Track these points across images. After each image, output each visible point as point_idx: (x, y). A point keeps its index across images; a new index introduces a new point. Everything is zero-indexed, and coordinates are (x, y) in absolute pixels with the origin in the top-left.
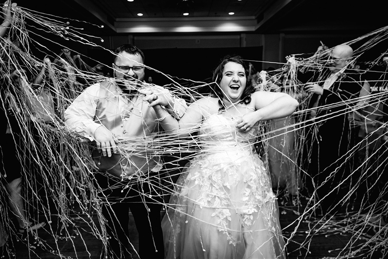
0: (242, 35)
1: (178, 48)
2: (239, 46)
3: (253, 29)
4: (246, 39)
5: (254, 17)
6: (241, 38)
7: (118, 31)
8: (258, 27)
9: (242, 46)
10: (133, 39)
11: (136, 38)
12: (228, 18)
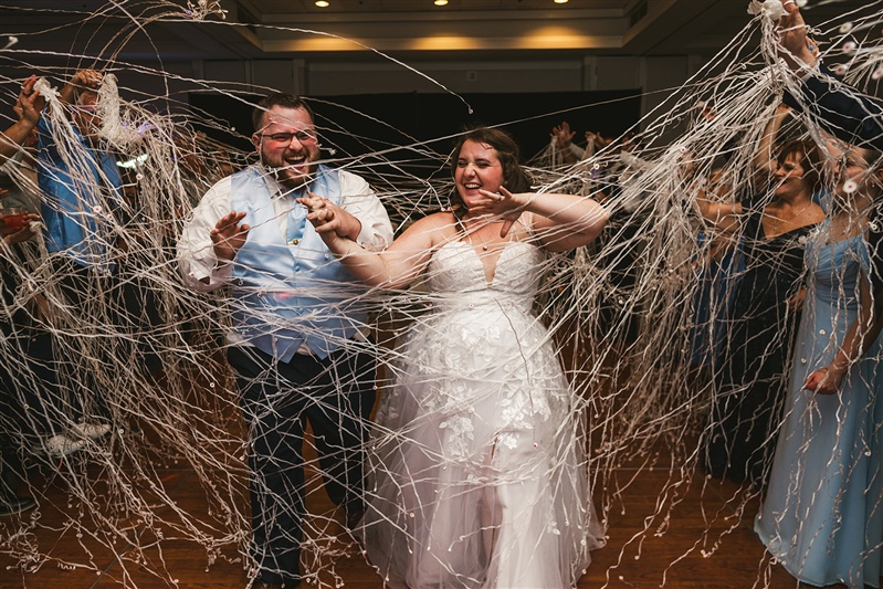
0: (588, 60)
1: (419, 92)
2: (578, 89)
3: (617, 43)
4: (597, 68)
5: (620, 12)
6: (583, 68)
7: (268, 47)
8: (630, 37)
9: (586, 89)
10: (306, 71)
11: (312, 67)
12: (551, 15)
